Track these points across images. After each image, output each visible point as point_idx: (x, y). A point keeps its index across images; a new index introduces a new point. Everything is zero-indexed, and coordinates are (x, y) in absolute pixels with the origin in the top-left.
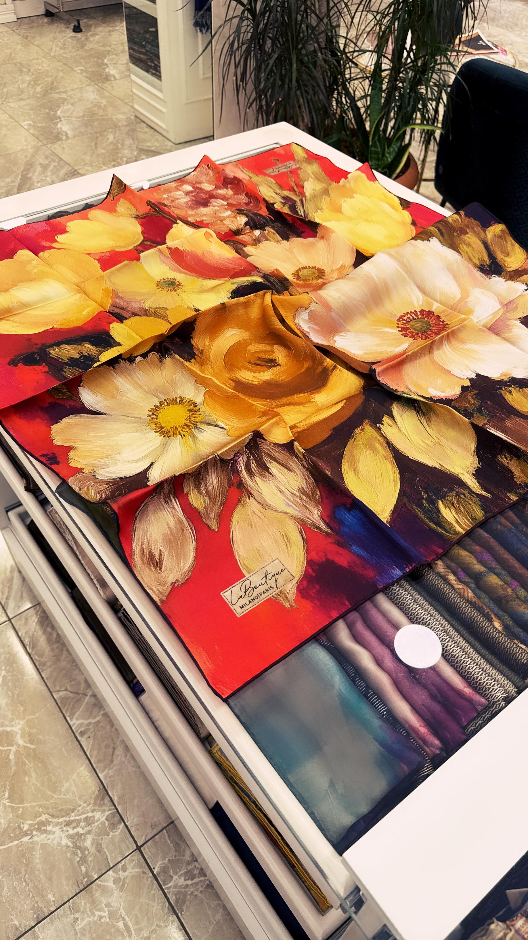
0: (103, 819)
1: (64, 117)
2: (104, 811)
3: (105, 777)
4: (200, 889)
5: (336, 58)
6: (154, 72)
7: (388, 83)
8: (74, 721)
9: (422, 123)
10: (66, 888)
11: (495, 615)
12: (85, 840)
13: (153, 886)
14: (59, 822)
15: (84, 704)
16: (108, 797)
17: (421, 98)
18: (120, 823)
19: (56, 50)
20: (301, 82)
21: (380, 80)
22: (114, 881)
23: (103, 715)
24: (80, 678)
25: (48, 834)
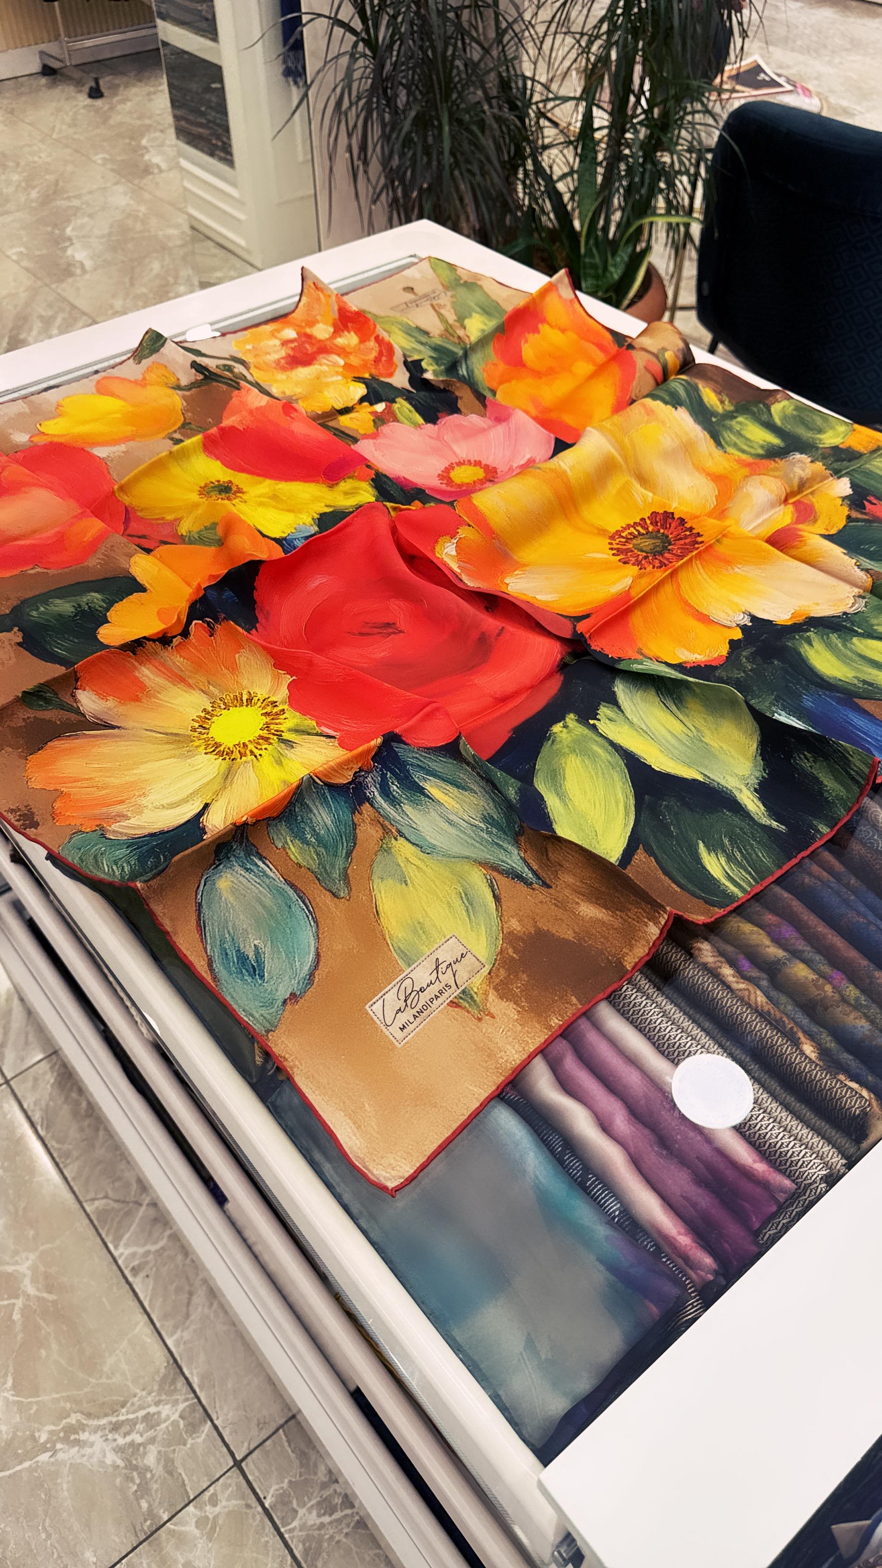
0: (176, 1416)
1: (77, 237)
2: (176, 1402)
3: (177, 1343)
4: (345, 1531)
5: (517, 113)
6: (222, 155)
7: (606, 149)
8: (121, 1249)
9: (668, 213)
10: (117, 1539)
11: (805, 1032)
12: (145, 1453)
13: (264, 1528)
14: (99, 1426)
15: (137, 1220)
16: (182, 1378)
17: (662, 172)
18: (205, 1422)
19: (61, 131)
20: (459, 156)
21: (591, 145)
22: (197, 1522)
23: (170, 1236)
24: (129, 1176)
25: (80, 1447)
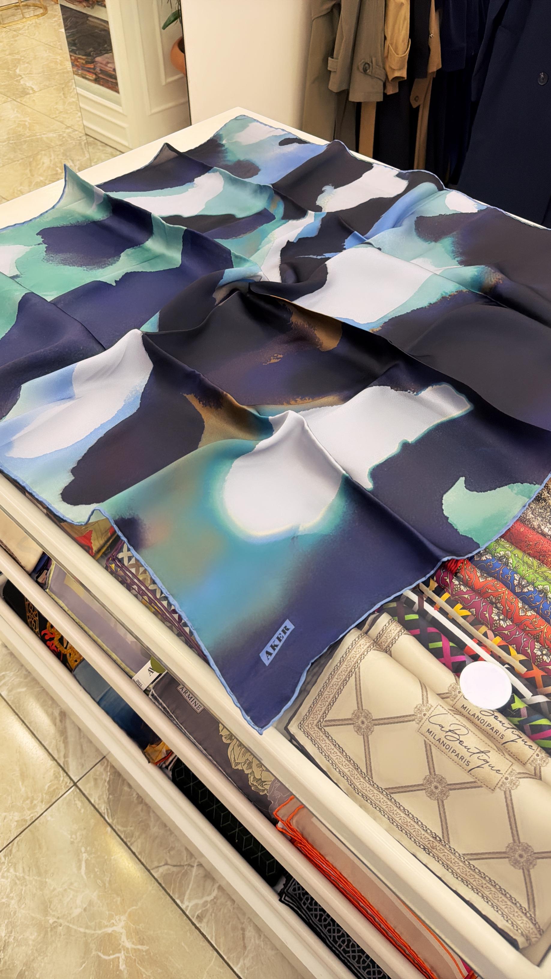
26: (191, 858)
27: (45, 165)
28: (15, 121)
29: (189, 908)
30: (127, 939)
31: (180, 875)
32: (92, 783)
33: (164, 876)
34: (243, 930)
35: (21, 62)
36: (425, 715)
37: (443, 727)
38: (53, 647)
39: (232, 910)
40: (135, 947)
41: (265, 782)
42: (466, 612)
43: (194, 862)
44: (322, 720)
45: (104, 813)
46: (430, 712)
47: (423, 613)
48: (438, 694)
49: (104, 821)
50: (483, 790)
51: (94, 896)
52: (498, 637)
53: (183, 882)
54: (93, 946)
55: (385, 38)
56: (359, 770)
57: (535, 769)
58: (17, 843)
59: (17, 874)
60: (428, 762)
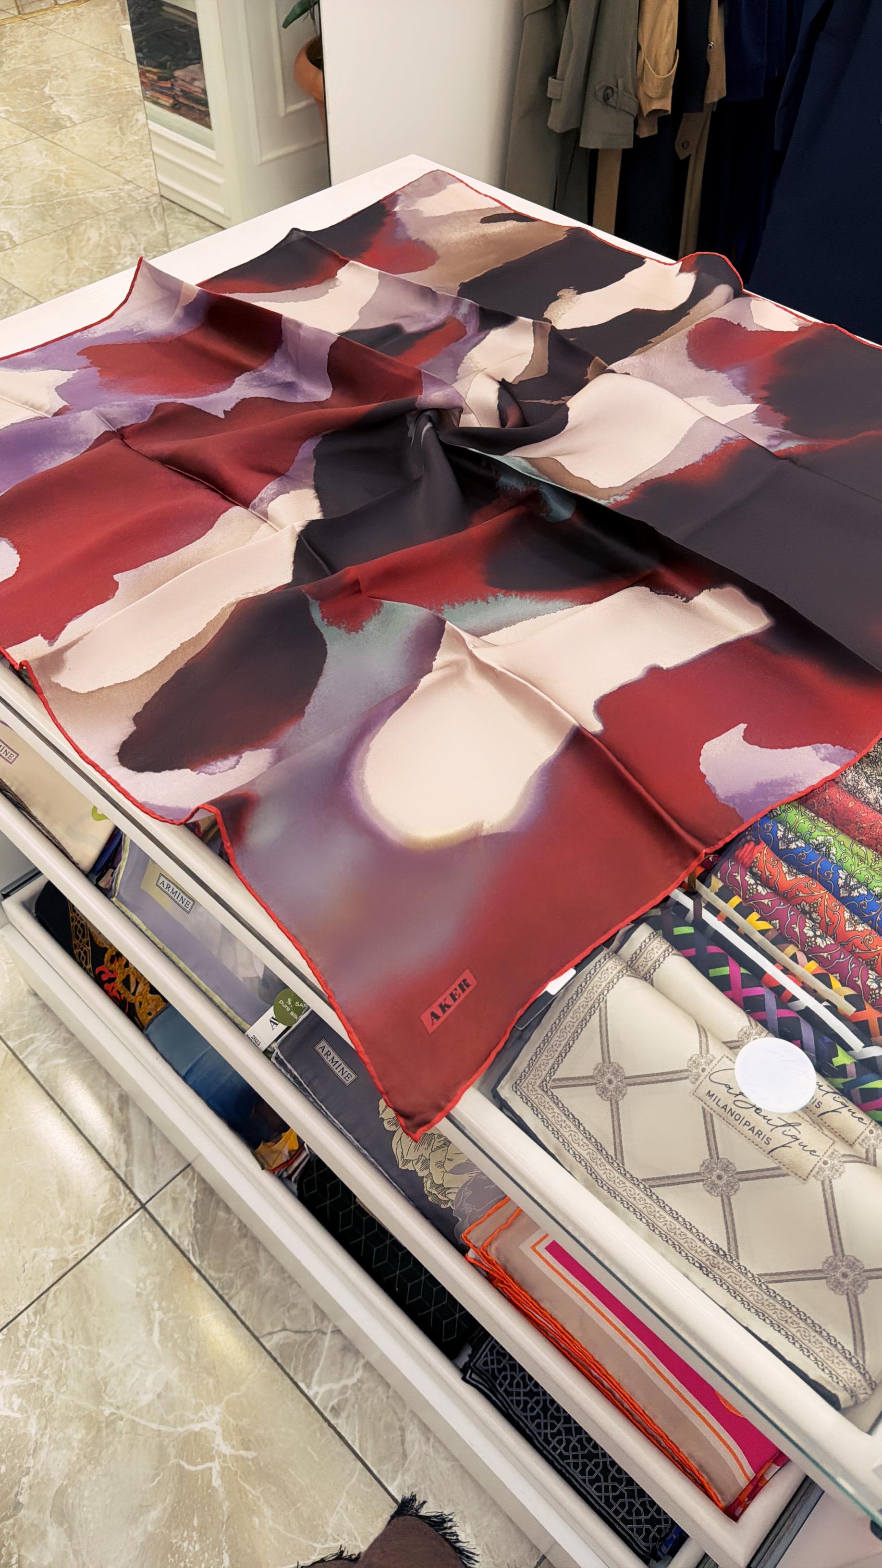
8: (315, 1388)
15: (325, 1351)
23: (365, 1367)
24: (304, 1302)
26: (322, 1321)
27: (91, 242)
28: (43, 171)
29: (319, 1397)
30: (224, 1441)
31: (306, 1346)
32: (169, 1205)
33: (281, 1347)
34: (402, 1429)
35: (52, 76)
36: (703, 1070)
37: (730, 1088)
38: (115, 993)
39: (385, 1399)
40: (236, 1453)
41: (449, 1188)
42: (765, 925)
43: (327, 1327)
44: (548, 1079)
45: (188, 1251)
46: (711, 1066)
47: (700, 925)
48: (725, 1043)
49: (188, 1264)
50: (791, 1180)
51: (173, 1374)
52: (812, 962)
53: (310, 1356)
54: (171, 1451)
55: (639, 48)
56: (604, 1152)
57: (867, 1152)
58: (55, 1292)
59: (55, 1341)
60: (708, 1139)
